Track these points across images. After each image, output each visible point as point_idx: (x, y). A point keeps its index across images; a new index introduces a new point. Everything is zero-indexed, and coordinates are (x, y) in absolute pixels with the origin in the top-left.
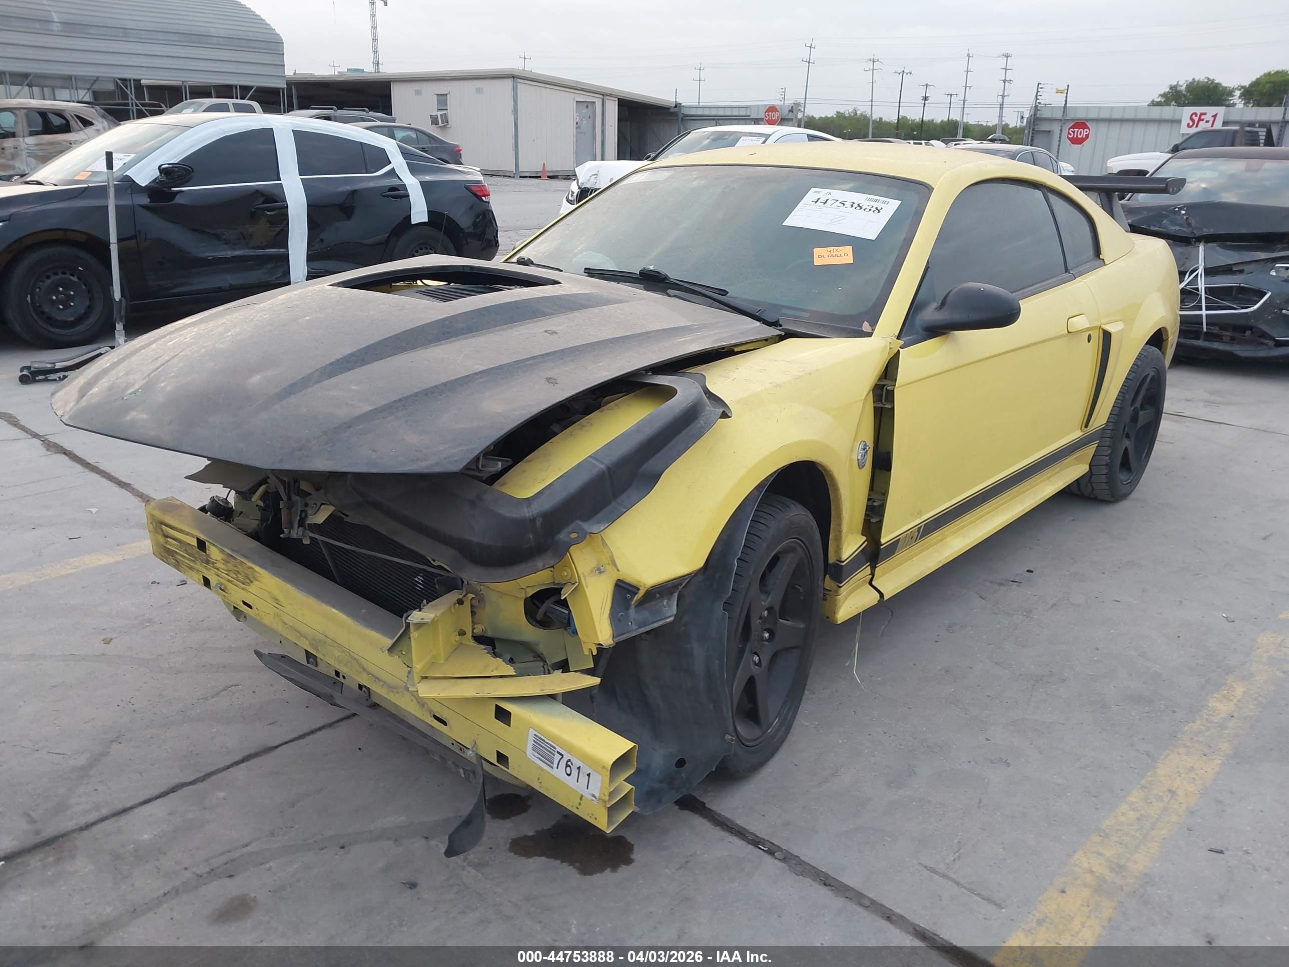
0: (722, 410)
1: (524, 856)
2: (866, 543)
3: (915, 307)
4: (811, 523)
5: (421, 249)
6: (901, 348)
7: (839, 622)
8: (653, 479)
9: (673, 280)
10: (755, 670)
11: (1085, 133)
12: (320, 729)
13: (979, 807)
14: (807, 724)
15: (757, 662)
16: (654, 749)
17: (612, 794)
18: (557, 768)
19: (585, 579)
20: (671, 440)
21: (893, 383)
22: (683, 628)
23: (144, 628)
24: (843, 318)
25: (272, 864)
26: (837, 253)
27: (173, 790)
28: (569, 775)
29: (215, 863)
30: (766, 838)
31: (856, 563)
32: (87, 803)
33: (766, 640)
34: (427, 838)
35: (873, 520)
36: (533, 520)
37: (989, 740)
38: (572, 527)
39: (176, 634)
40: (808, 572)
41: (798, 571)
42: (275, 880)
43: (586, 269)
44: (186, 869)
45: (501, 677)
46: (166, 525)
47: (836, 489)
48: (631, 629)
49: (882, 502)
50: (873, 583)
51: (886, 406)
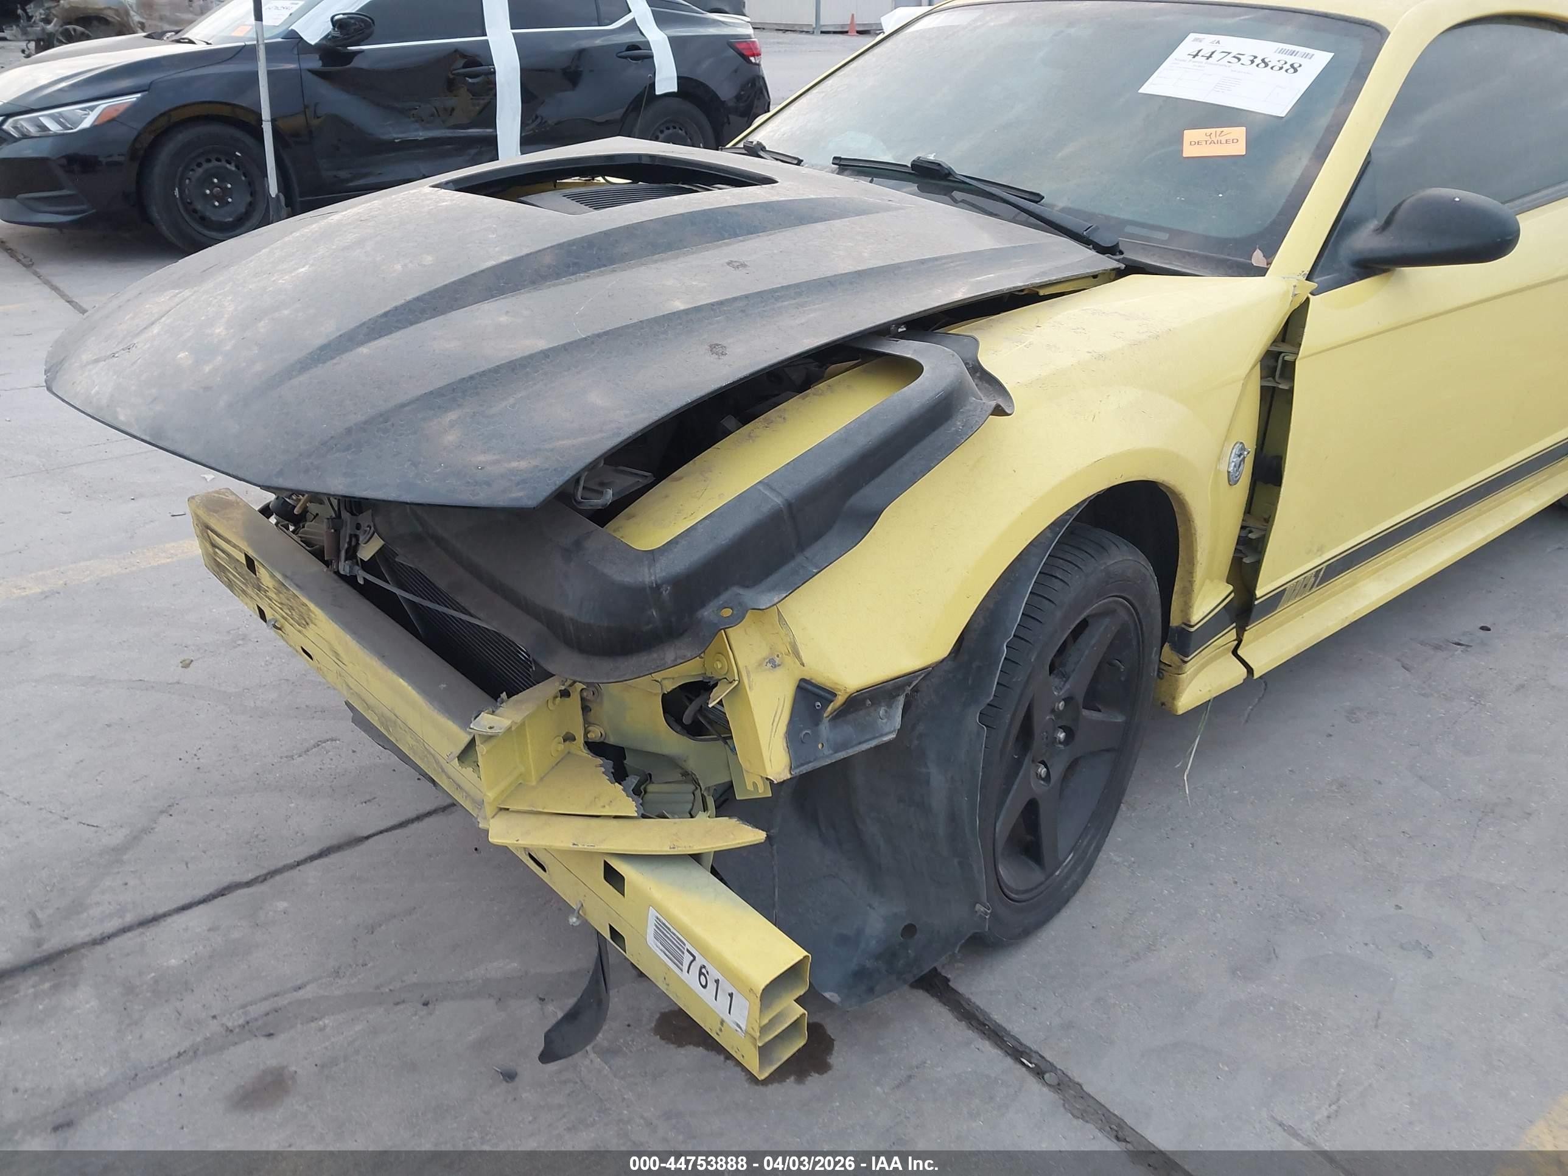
0: (993, 404)
1: (673, 1043)
2: (1232, 595)
3: (1342, 227)
4: (1143, 570)
5: (668, 129)
6: (1312, 294)
7: (1180, 712)
8: (867, 519)
9: (959, 177)
10: (1038, 788)
12: (429, 814)
13: (1376, 1026)
14: (1118, 860)
15: (1043, 776)
16: (870, 906)
17: (764, 1030)
18: (688, 972)
19: (748, 676)
20: (902, 455)
21: (1293, 350)
22: (916, 742)
23: (235, 647)
24: (1222, 243)
25: (327, 1021)
26: (1221, 138)
27: (222, 893)
28: (705, 987)
29: (254, 1011)
30: (1034, 1047)
31: (1214, 626)
32: (110, 903)
33: (1060, 743)
34: (542, 1000)
35: (1247, 560)
36: (657, 588)
37: (1400, 908)
38: (725, 597)
39: (273, 658)
40: (1134, 643)
41: (1119, 641)
42: (326, 1048)
43: (835, 158)
44: (214, 1017)
45: (616, 817)
46: (213, 531)
47: (1189, 520)
48: (822, 755)
49: (1263, 533)
50: (1240, 652)
51: (1280, 386)
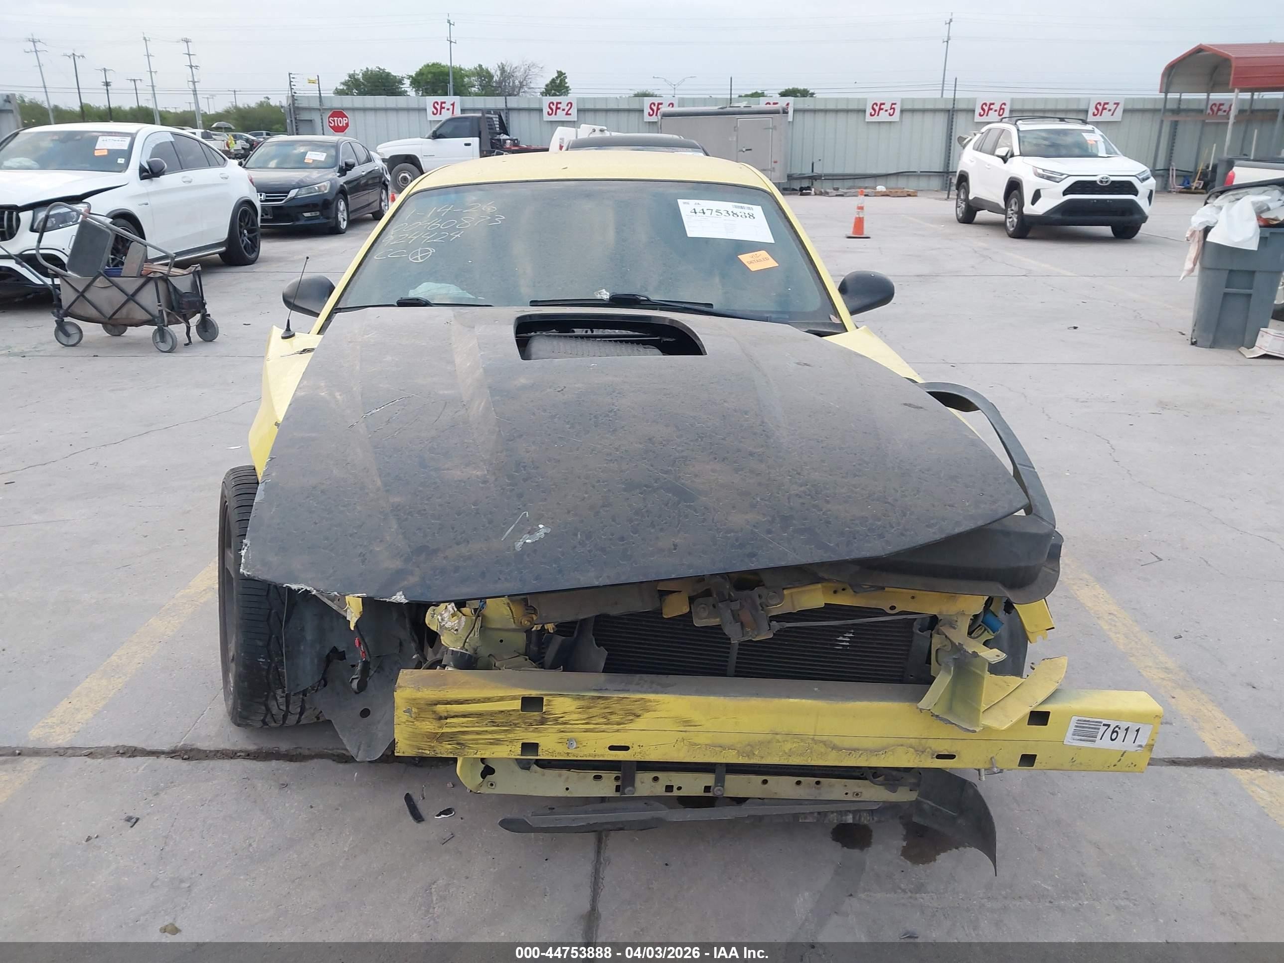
9: (654, 302)
11: (345, 122)
18: (1101, 739)
23: (188, 891)
24: (813, 315)
26: (759, 258)
28: (1114, 739)
45: (1018, 687)
